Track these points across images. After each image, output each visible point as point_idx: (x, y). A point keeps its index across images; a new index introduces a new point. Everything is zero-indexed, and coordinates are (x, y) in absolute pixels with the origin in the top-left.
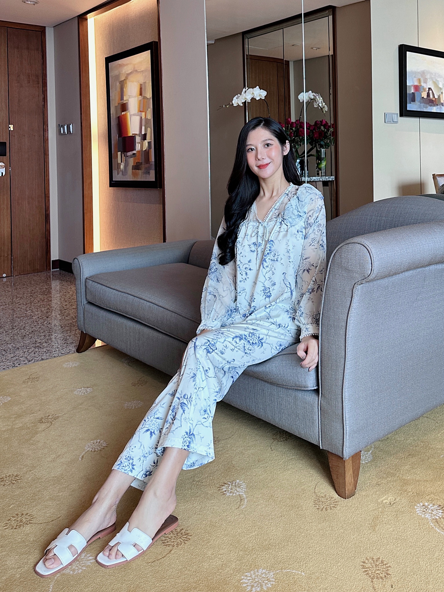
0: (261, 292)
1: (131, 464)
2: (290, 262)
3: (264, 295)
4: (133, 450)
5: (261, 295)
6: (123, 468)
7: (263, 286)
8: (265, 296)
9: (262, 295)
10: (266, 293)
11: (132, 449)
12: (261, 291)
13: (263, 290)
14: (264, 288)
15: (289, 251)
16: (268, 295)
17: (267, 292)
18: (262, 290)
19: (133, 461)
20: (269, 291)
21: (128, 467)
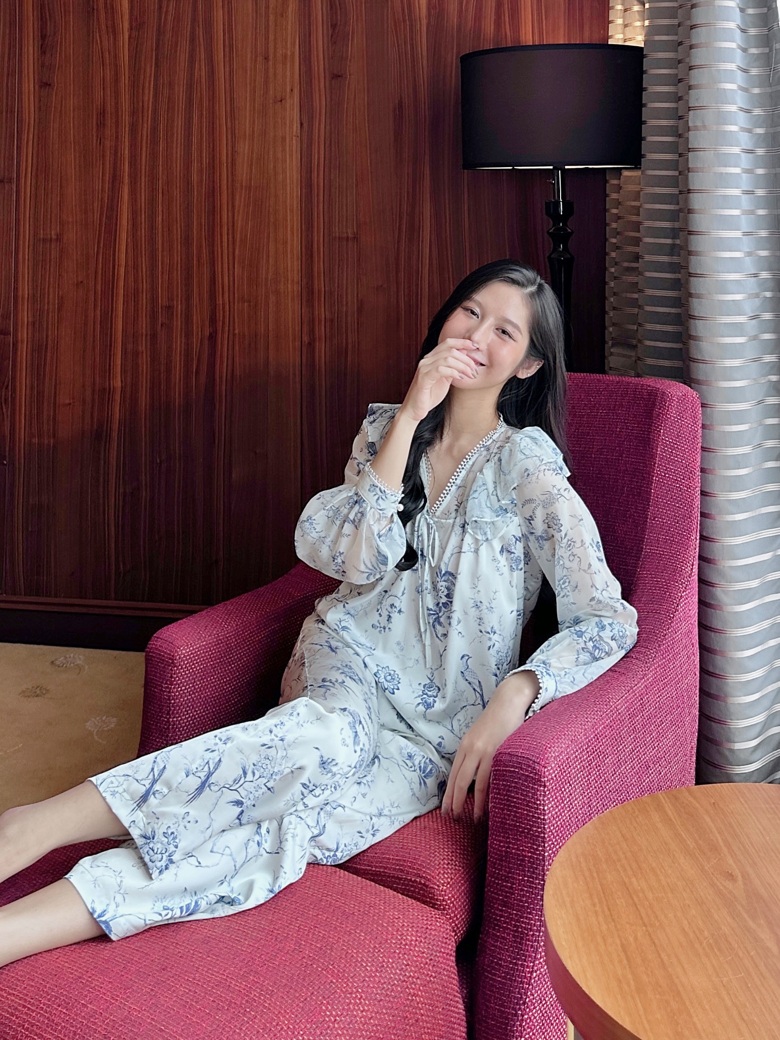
0: (419, 687)
1: (167, 854)
2: (481, 632)
3: (419, 696)
4: (188, 825)
5: (414, 692)
6: (151, 852)
7: (430, 676)
8: (422, 699)
9: (417, 695)
10: (426, 694)
11: (189, 822)
12: (420, 684)
13: (424, 686)
14: (429, 681)
15: (479, 604)
16: (429, 701)
17: (429, 693)
18: (423, 684)
19: (175, 849)
20: (435, 694)
21: (160, 856)
